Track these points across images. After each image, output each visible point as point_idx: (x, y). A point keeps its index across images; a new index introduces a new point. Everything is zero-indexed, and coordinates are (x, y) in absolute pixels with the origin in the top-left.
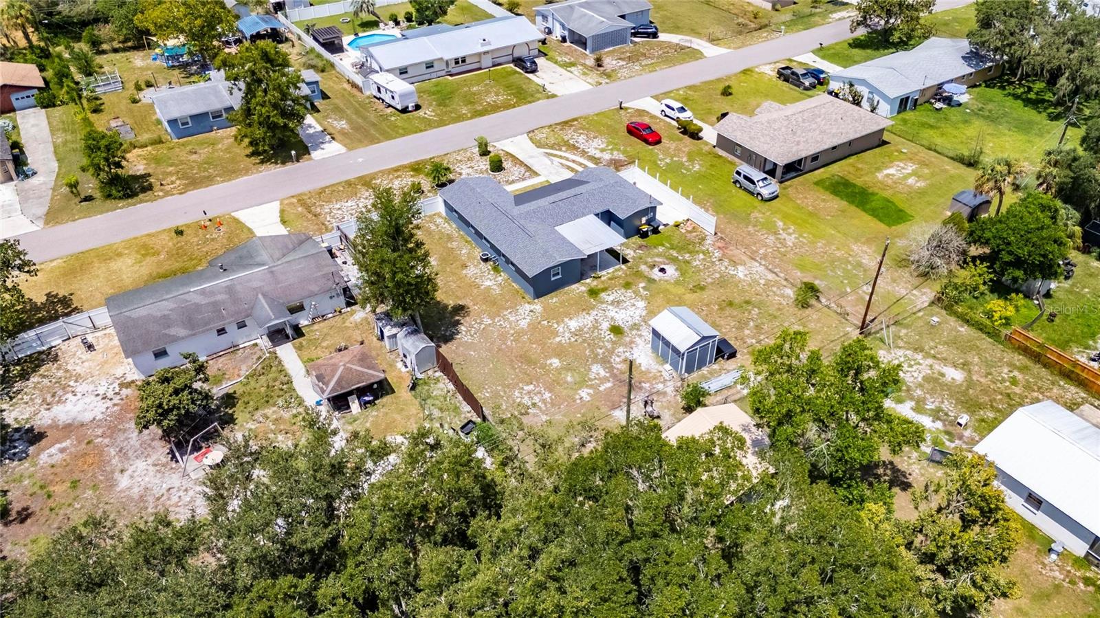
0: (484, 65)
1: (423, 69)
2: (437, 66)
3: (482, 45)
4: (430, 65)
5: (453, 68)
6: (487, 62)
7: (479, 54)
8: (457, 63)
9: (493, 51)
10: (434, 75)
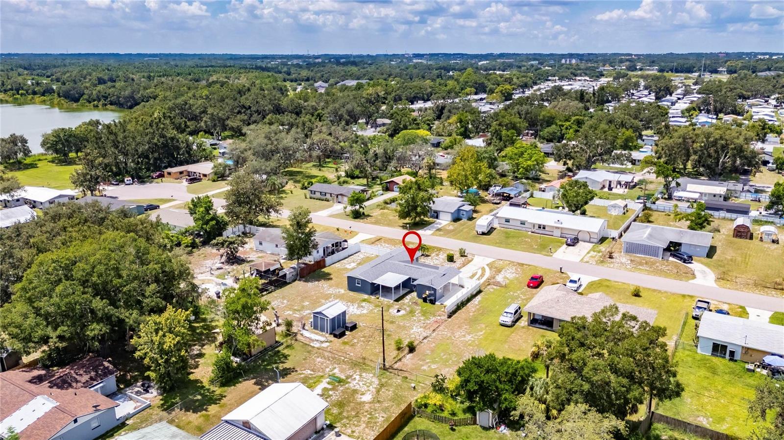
0: (554, 234)
1: (519, 224)
2: (527, 225)
3: (555, 222)
4: (523, 223)
5: (536, 229)
6: (557, 233)
7: (553, 227)
8: (540, 227)
9: (562, 228)
10: (524, 229)
